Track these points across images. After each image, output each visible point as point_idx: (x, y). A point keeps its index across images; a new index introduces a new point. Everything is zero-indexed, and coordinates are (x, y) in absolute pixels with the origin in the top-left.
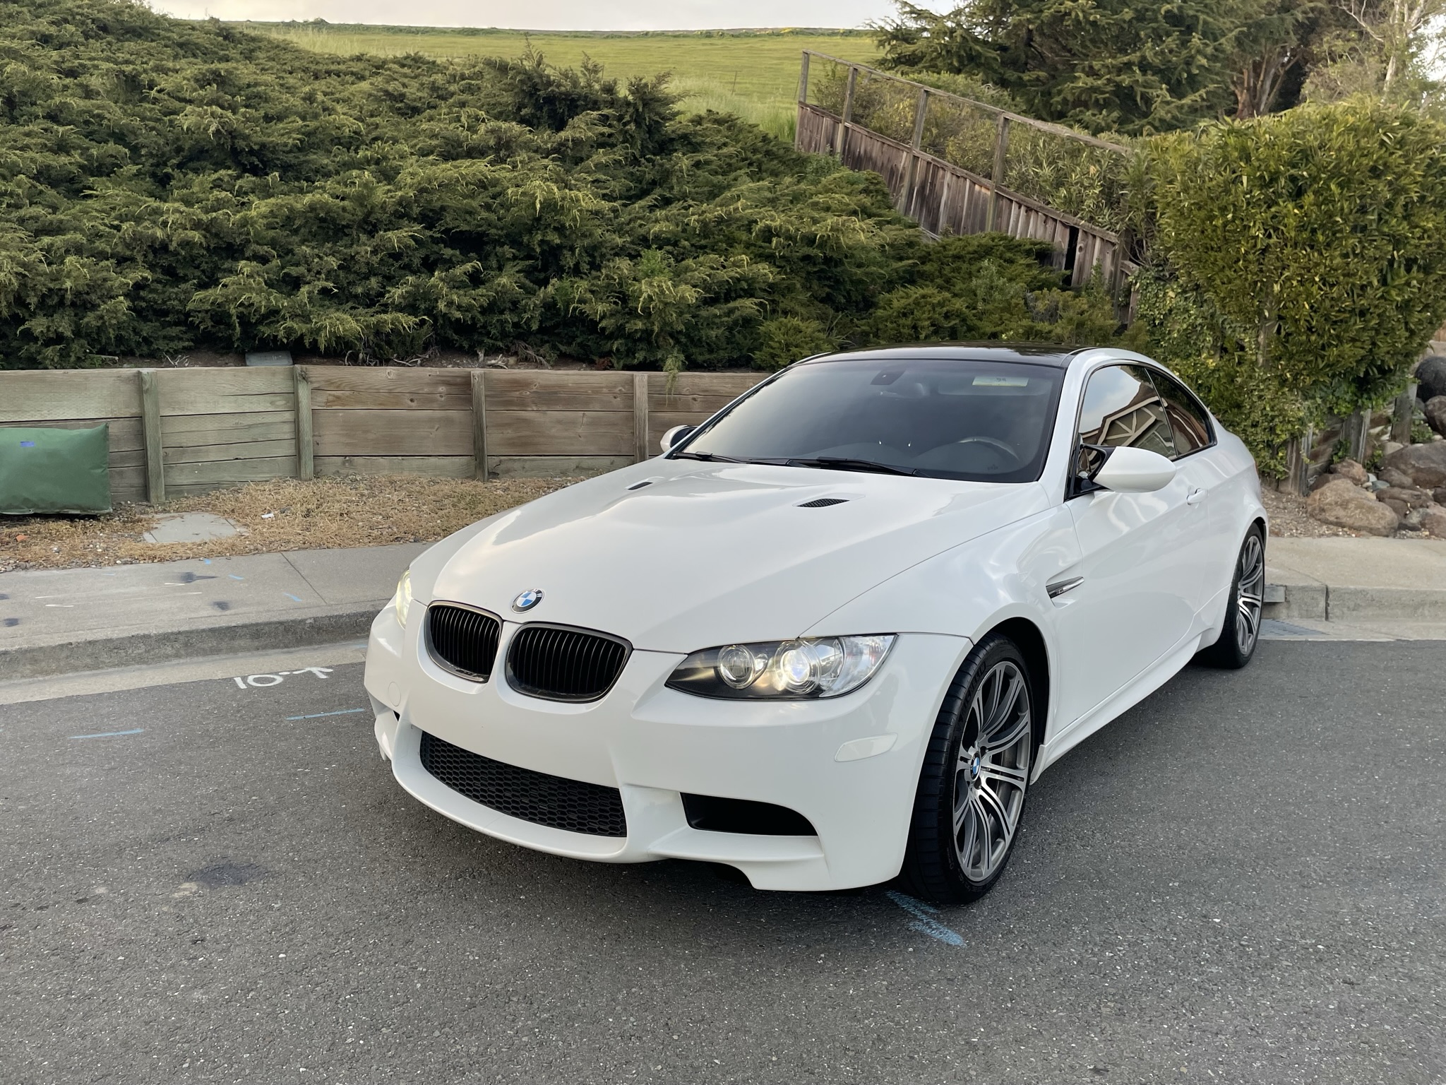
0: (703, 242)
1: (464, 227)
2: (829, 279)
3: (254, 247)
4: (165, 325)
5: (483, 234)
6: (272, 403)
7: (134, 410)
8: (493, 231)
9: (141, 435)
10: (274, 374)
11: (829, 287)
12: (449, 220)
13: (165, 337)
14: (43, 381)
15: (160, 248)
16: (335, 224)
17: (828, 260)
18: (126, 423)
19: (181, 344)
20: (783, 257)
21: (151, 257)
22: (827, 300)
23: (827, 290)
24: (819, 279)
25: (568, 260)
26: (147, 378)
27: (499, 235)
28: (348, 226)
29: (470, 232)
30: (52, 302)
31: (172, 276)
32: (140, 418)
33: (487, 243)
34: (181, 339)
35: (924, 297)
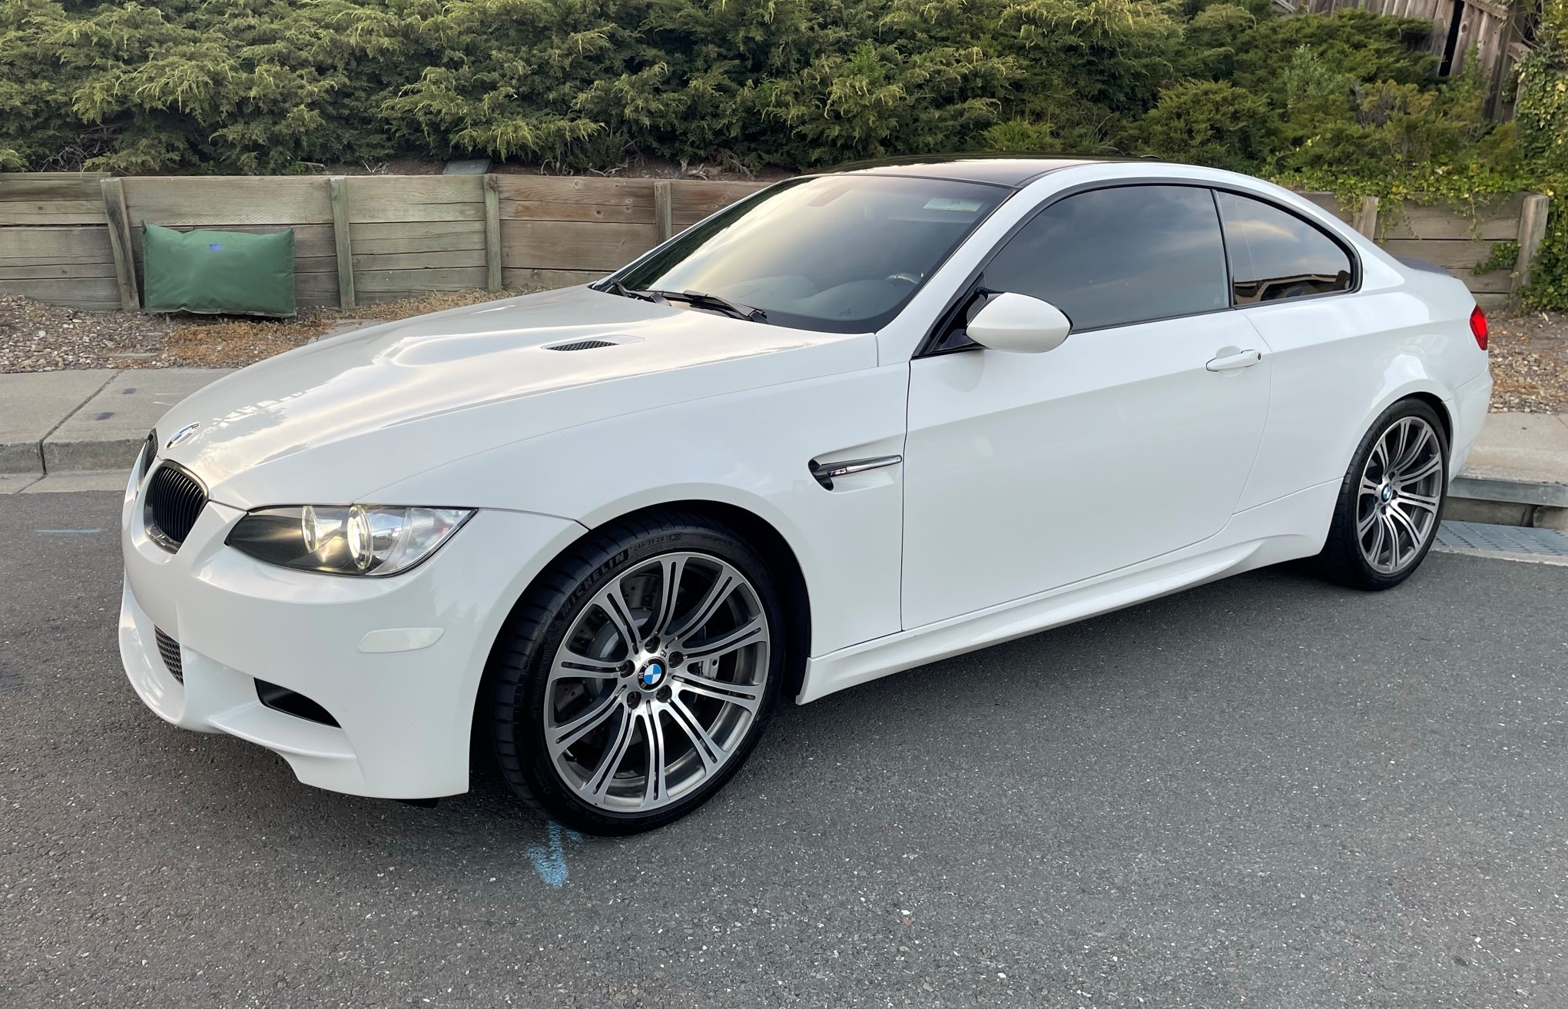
0: (944, 34)
1: (670, 26)
2: (1102, 72)
3: (448, 52)
4: (369, 133)
5: (690, 33)
6: (462, 212)
7: (326, 217)
8: (699, 29)
9: (332, 241)
10: (464, 182)
11: (1103, 82)
12: (652, 19)
13: (368, 145)
14: (241, 187)
15: (359, 56)
16: (535, 28)
17: (1097, 50)
18: (319, 229)
19: (382, 152)
20: (1037, 47)
21: (354, 64)
22: (1100, 98)
23: (1099, 86)
24: (1090, 73)
25: (777, 58)
26: (335, 185)
27: (707, 34)
28: (545, 28)
29: (672, 31)
30: (243, 110)
31: (378, 83)
32: (331, 225)
33: (695, 43)
34: (383, 147)
35: (1206, 93)
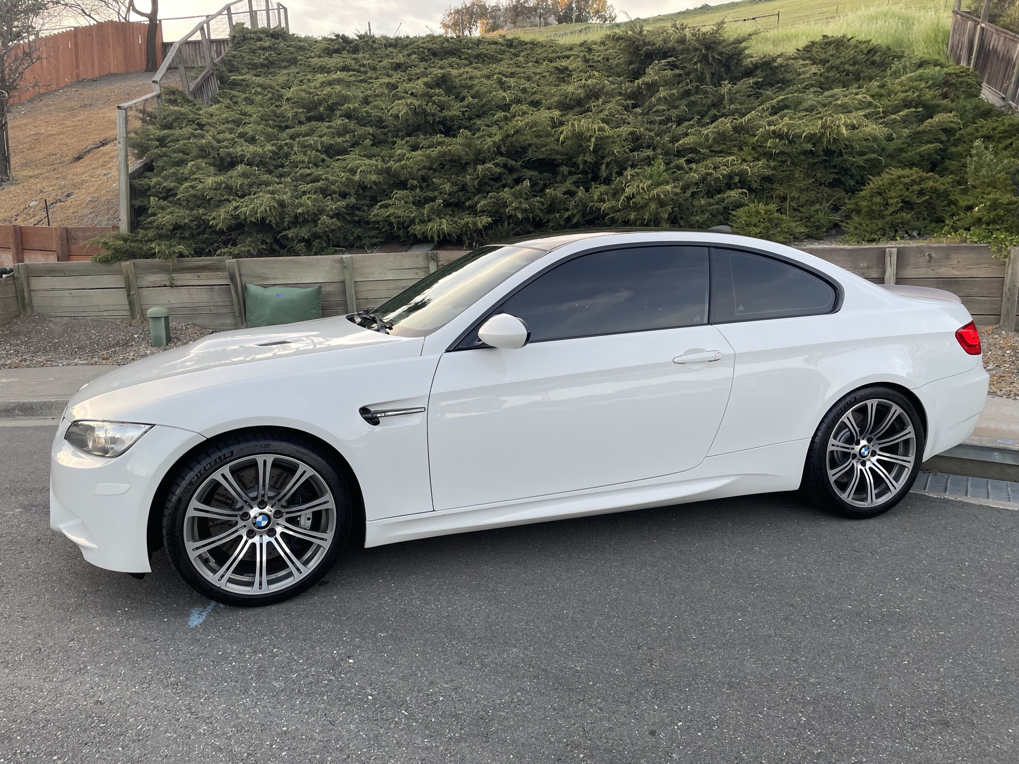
0: (720, 148)
1: (541, 157)
2: (835, 167)
3: (410, 181)
4: (370, 229)
5: (554, 160)
6: (417, 273)
7: (342, 278)
8: (558, 157)
9: (344, 292)
10: (417, 256)
11: (837, 173)
12: (530, 153)
13: (369, 237)
14: (297, 262)
15: (362, 187)
16: (461, 163)
17: (828, 152)
18: (338, 285)
19: (376, 240)
20: (782, 153)
21: (361, 191)
22: (835, 184)
23: (833, 176)
24: (826, 168)
25: (604, 172)
26: (345, 260)
27: (563, 160)
28: (467, 164)
29: (544, 159)
30: (297, 221)
31: (374, 200)
32: (343, 282)
33: (558, 166)
34: (377, 237)
35: (900, 177)
